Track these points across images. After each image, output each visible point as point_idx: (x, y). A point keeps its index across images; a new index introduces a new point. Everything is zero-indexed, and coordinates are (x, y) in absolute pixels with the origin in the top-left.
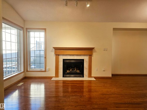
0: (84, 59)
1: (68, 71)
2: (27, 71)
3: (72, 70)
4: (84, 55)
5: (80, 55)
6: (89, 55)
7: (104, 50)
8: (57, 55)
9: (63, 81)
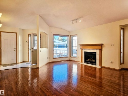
0: (96, 53)
1: (88, 60)
2: (71, 57)
3: (91, 59)
4: (96, 49)
5: (94, 49)
6: (100, 49)
7: (111, 45)
8: (82, 49)
9: (85, 65)
